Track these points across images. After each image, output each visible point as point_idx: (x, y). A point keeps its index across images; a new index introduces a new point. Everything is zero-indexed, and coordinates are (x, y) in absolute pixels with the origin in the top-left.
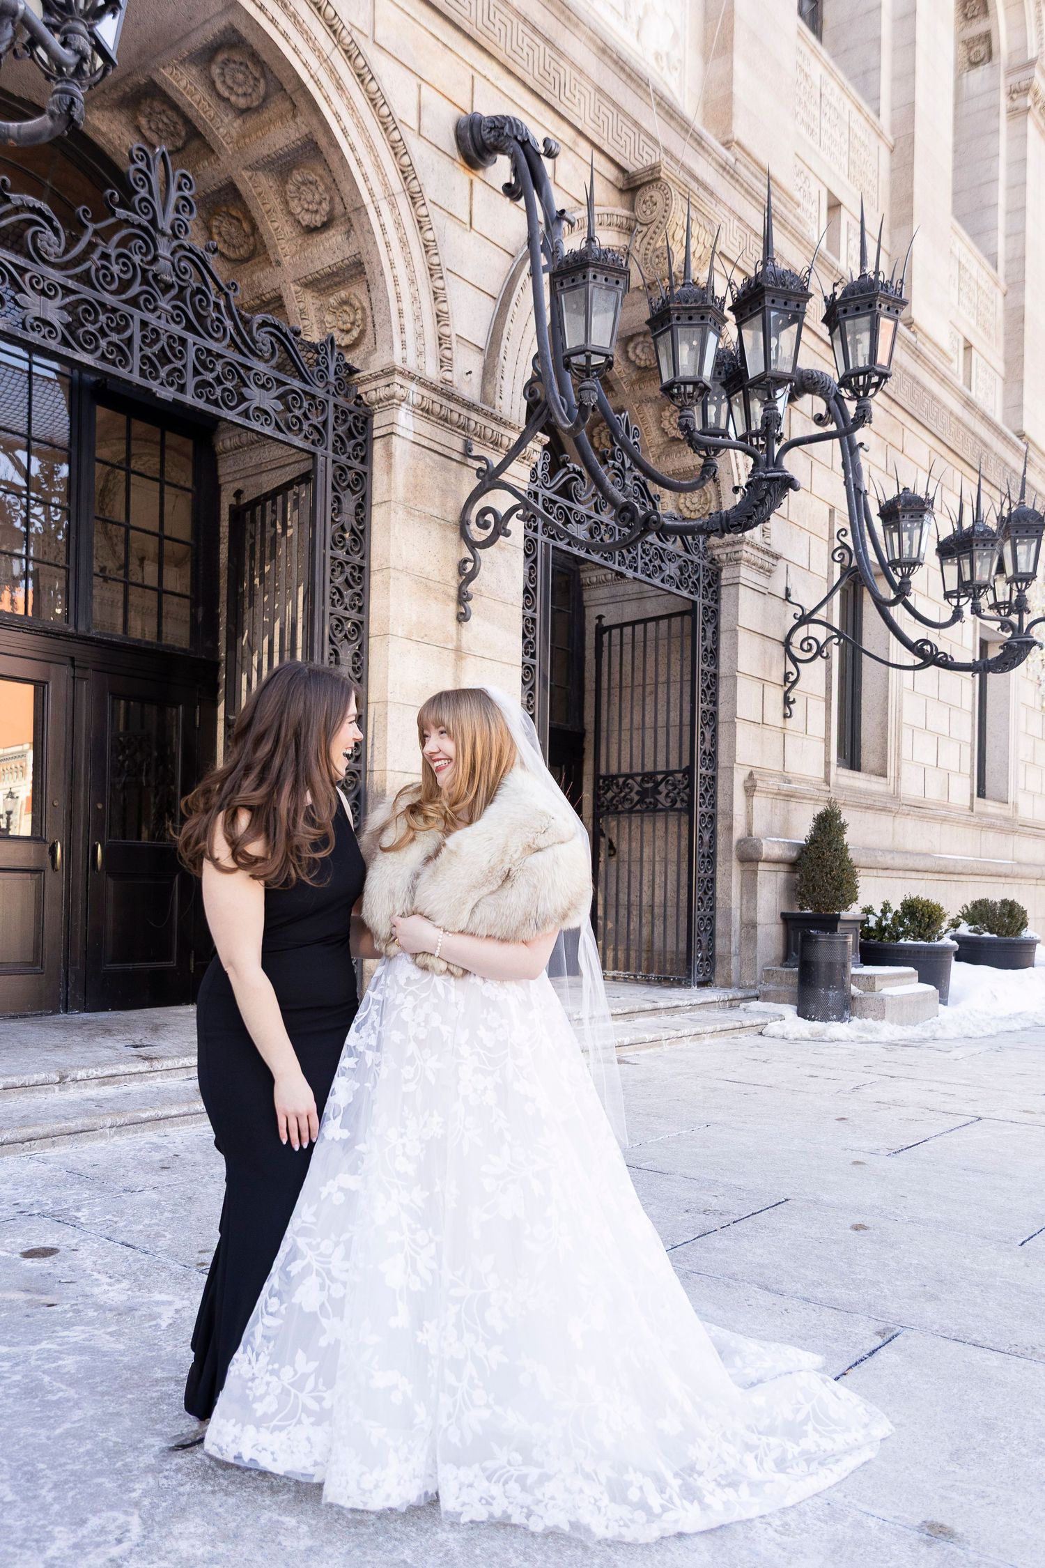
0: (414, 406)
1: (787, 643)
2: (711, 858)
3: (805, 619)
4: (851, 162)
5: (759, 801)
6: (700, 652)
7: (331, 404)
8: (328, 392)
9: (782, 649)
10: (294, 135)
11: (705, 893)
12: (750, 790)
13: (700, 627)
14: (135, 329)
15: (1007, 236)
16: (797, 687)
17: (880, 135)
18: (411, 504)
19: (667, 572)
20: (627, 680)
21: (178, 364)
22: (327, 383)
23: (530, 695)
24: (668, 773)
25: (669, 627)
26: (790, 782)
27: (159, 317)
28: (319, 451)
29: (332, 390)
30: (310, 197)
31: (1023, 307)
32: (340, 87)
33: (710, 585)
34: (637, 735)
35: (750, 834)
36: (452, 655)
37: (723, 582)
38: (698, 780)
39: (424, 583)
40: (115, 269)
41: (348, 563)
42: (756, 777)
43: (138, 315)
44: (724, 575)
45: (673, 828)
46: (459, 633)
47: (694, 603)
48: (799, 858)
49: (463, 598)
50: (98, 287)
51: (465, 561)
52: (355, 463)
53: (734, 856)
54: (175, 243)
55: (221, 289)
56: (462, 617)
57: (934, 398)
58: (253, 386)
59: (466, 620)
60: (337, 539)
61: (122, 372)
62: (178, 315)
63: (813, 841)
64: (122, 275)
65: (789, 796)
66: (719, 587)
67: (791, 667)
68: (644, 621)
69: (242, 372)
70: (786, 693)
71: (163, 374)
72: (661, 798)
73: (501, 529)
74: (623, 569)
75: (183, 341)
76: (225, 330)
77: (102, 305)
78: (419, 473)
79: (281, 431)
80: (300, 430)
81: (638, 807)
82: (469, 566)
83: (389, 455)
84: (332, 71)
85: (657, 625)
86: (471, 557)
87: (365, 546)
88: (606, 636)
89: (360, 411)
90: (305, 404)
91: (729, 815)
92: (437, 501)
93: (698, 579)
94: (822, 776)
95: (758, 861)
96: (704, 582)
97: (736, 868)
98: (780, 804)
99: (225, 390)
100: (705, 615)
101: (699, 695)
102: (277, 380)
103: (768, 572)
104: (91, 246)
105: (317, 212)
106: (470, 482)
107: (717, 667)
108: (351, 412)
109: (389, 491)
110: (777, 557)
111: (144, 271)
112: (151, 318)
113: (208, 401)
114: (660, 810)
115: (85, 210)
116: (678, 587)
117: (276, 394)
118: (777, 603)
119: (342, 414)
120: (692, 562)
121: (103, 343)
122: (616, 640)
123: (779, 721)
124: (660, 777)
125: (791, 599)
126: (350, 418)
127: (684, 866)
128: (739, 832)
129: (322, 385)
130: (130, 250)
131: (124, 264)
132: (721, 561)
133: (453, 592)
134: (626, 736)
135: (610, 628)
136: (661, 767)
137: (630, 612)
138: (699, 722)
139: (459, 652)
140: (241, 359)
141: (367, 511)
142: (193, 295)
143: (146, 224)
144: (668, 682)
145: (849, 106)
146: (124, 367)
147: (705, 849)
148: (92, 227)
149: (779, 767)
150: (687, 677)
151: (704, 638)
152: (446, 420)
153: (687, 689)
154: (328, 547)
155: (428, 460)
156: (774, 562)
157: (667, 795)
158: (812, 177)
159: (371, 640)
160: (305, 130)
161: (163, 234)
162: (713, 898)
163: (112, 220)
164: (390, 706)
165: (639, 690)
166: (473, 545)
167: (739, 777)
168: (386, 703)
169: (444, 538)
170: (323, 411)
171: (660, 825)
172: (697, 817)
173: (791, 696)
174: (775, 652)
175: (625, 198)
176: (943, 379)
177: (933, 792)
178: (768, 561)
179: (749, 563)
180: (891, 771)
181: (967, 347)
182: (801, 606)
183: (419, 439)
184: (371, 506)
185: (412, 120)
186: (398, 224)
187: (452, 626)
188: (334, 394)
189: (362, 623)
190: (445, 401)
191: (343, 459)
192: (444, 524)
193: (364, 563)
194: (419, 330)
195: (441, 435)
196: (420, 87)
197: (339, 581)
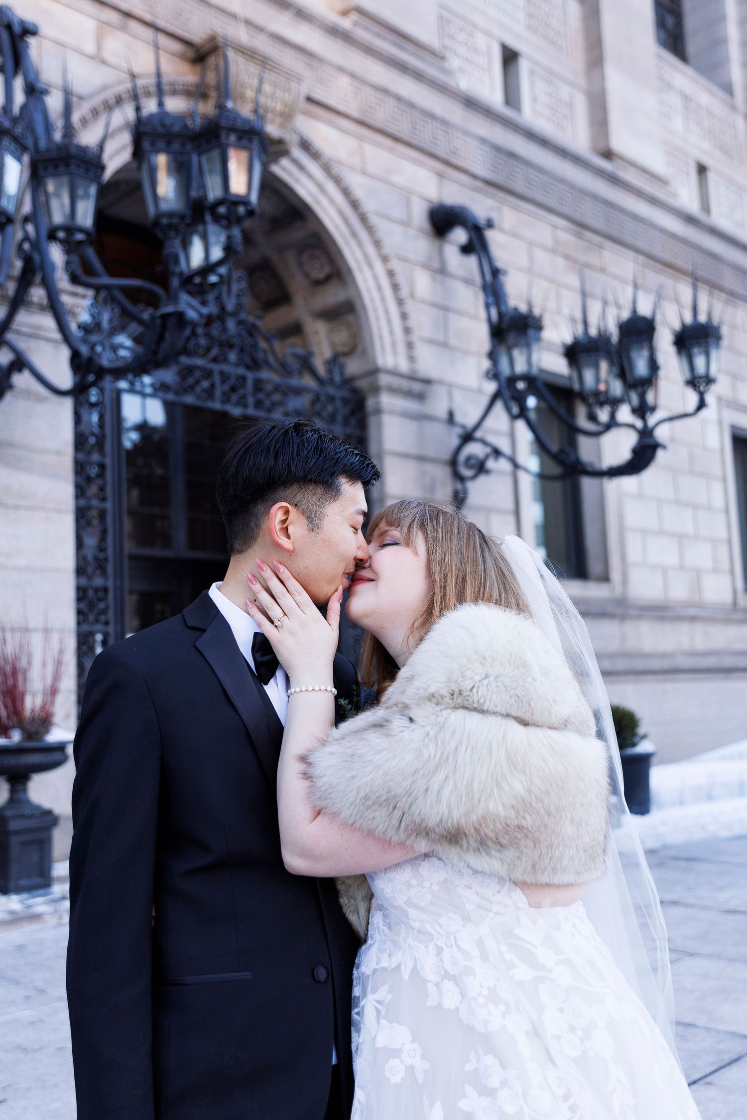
1: (454, 464)
3: (467, 437)
4: (530, 16)
33: (352, 413)
44: (368, 403)
57: (636, 218)
67: (459, 486)
96: (343, 411)
103: (420, 397)
110: (428, 382)
118: (436, 427)
125: (455, 420)
132: (362, 392)
156: (426, 386)
158: (478, 33)
174: (442, 473)
175: (198, 68)
176: (654, 201)
177: (679, 592)
178: (417, 387)
179: (393, 390)
180: (616, 575)
181: (702, 170)
182: (463, 427)
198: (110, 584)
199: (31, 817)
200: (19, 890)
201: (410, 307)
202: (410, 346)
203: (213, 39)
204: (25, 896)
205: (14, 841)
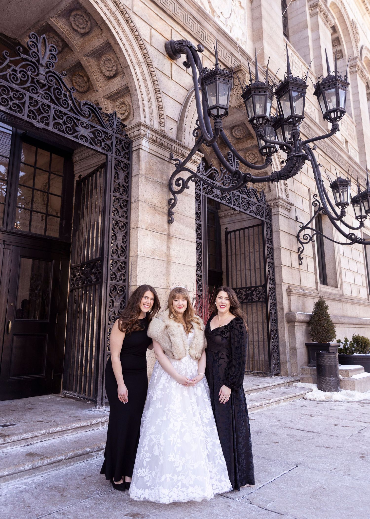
0: (149, 139)
1: (298, 237)
2: (276, 321)
3: (304, 228)
5: (293, 298)
6: (266, 239)
7: (114, 137)
8: (113, 132)
9: (296, 239)
10: (102, 41)
11: (274, 336)
12: (289, 293)
13: (265, 230)
14: (26, 99)
15: (354, 109)
16: (303, 253)
17: (312, 73)
18: (148, 176)
19: (252, 209)
20: (238, 252)
21: (46, 115)
22: (113, 129)
23: (200, 255)
24: (256, 287)
25: (253, 230)
26: (303, 290)
27: (38, 96)
28: (109, 154)
29: (115, 131)
30: (108, 65)
31: (362, 130)
32: (119, 23)
33: (267, 214)
34: (243, 273)
35: (290, 311)
36: (166, 237)
37: (273, 214)
38: (268, 290)
39: (153, 207)
40: (19, 75)
41: (121, 199)
42: (291, 288)
43: (28, 94)
44: (273, 211)
45: (260, 309)
46: (169, 228)
47: (262, 221)
48: (310, 320)
49: (170, 214)
50: (10, 81)
51: (171, 199)
52: (125, 160)
53: (285, 320)
54: (47, 70)
55: (67, 89)
56: (170, 222)
58: (80, 127)
59: (172, 223)
60: (116, 189)
61: (19, 115)
62: (47, 96)
63: (315, 313)
64: (22, 79)
65: (304, 295)
66: (271, 215)
67: (300, 246)
68: (244, 229)
69: (75, 121)
70: (299, 256)
71: (39, 118)
72: (254, 297)
73: (185, 186)
74: (235, 207)
75: (49, 107)
76: (68, 104)
77: (12, 89)
78: (151, 164)
79: (92, 145)
80: (101, 145)
81: (245, 301)
82: (173, 201)
83: (139, 157)
84: (116, 18)
85: (249, 230)
86: (173, 198)
87: (129, 192)
88: (229, 235)
89: (127, 140)
90: (103, 136)
91: (282, 303)
92: (159, 176)
93: (263, 212)
94: (315, 287)
95: (294, 322)
96: (265, 214)
97: (286, 325)
98: (301, 298)
99: (67, 127)
100: (267, 225)
101: (267, 256)
102: (91, 126)
103: (289, 210)
104: (8, 66)
105: (111, 71)
106: (173, 169)
107: (273, 245)
108: (123, 140)
109: (139, 170)
110: (292, 205)
111: (33, 79)
112: (35, 96)
113: (59, 130)
114: (254, 302)
115: (6, 52)
116: (256, 215)
117: (90, 131)
118: (293, 222)
119: (119, 141)
120: (261, 206)
121: (11, 103)
122: (233, 237)
123: (298, 266)
124: (253, 289)
125: (298, 220)
126: (123, 143)
127: (265, 324)
128: (286, 310)
129: (111, 129)
130: (27, 70)
131: (23, 74)
132: (271, 206)
133: (166, 212)
134: (239, 273)
135: (230, 232)
136: (253, 284)
137: (238, 226)
138: (267, 266)
139: (169, 236)
140: (75, 116)
141: (130, 179)
142: (54, 90)
143: (34, 61)
144: (254, 252)
145: (301, 64)
146: (21, 113)
147: (273, 318)
148: (9, 59)
149: (299, 284)
150: (262, 249)
151: (267, 234)
152: (162, 145)
153: (262, 254)
154: (112, 192)
155: (155, 160)
157: (256, 296)
159: (131, 230)
160: (105, 39)
161: (42, 66)
162: (278, 338)
163: (19, 58)
164: (139, 258)
165: (243, 256)
166: (174, 193)
167: (284, 288)
168: (137, 256)
169: (162, 190)
170: (111, 139)
171: (254, 308)
172: (269, 305)
173: (301, 256)
174: (293, 240)
177: (355, 293)
178: (288, 206)
179: (282, 206)
180: (339, 286)
181: (346, 142)
182: (302, 223)
183: (151, 151)
184: (132, 177)
185: (148, 40)
186: (142, 73)
187: (166, 225)
188: (116, 133)
189: (127, 223)
190: (161, 138)
191: (119, 158)
192: (162, 185)
193: (128, 199)
194: (151, 111)
195: (160, 151)
196: (151, 29)
197: (117, 206)
198: (203, 274)
203: (239, 66)
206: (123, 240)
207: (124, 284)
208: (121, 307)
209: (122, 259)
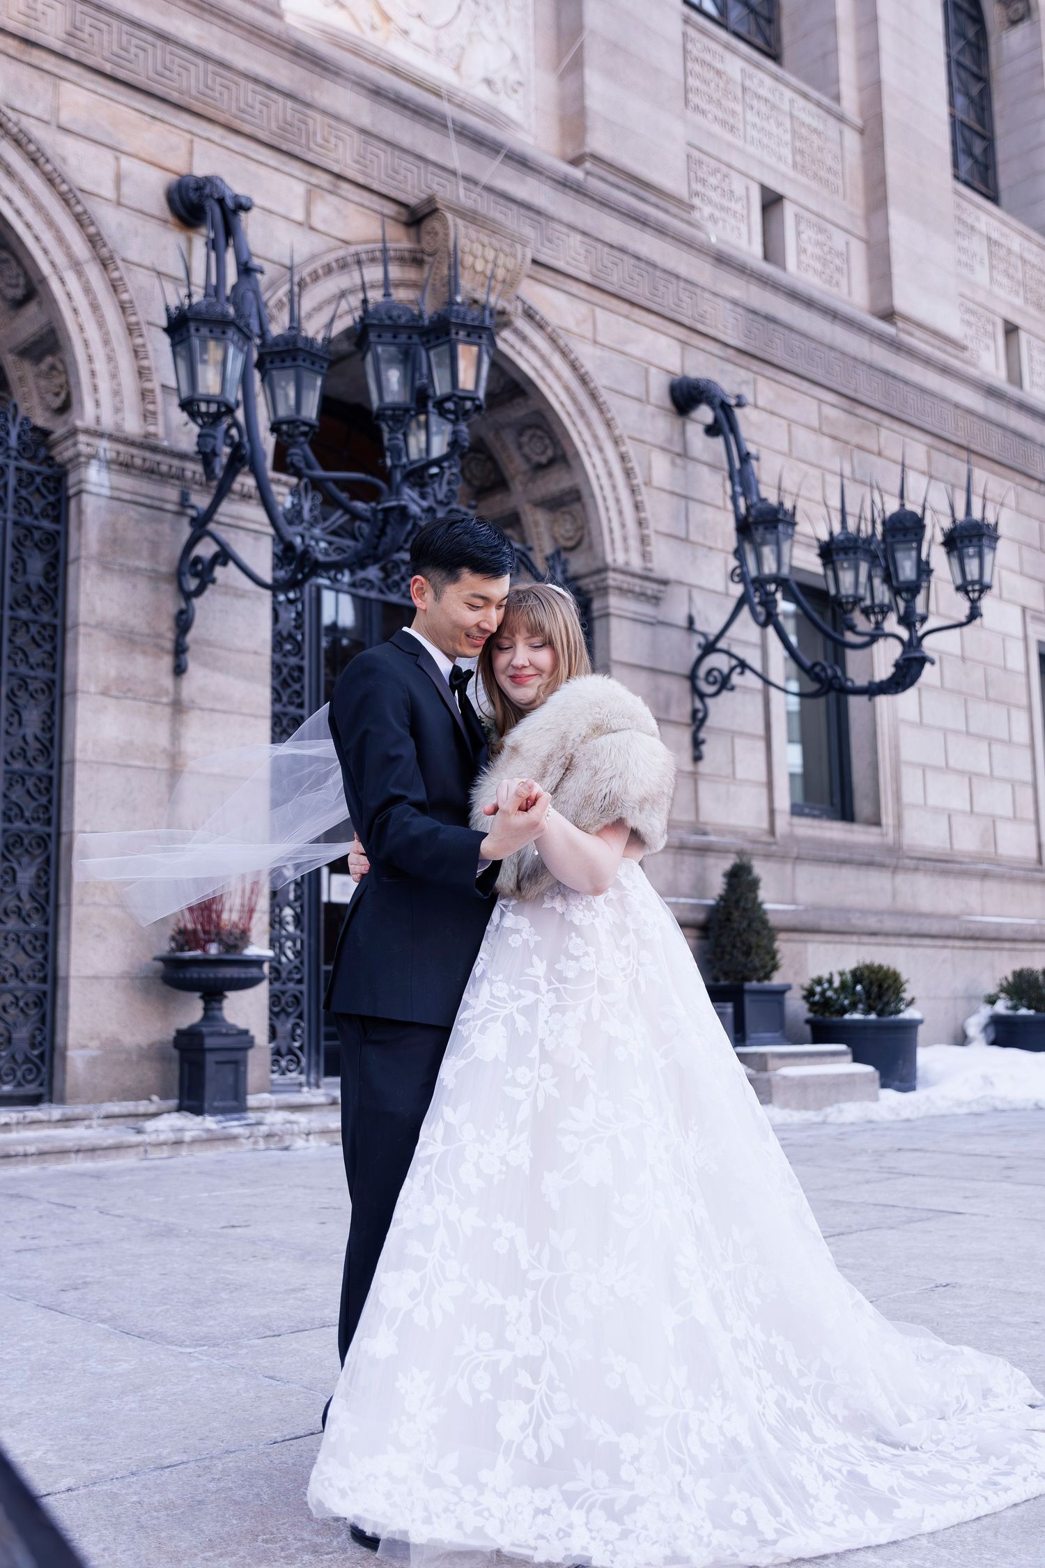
0: (107, 462)
1: (693, 678)
3: (709, 648)
4: (796, 151)
7: (12, 469)
8: (8, 457)
9: (686, 685)
16: (709, 725)
17: (841, 118)
18: (109, 559)
22: (8, 449)
26: (705, 833)
29: (13, 453)
36: (168, 711)
37: (595, 614)
39: (127, 639)
41: (34, 622)
44: (595, 605)
46: (175, 686)
48: (712, 922)
49: (180, 650)
51: (181, 612)
52: (46, 524)
56: (179, 670)
57: (923, 390)
59: (184, 671)
60: (20, 599)
65: (703, 851)
67: (699, 705)
70: (694, 733)
73: (207, 577)
78: (119, 527)
82: (185, 616)
83: (80, 512)
86: (187, 607)
87: (60, 605)
89: (52, 471)
92: (145, 553)
94: (762, 826)
103: (656, 600)
105: (17, 287)
106: (186, 531)
108: (39, 473)
109: (80, 546)
110: (665, 582)
118: (672, 634)
119: (27, 478)
123: (688, 766)
125: (695, 626)
126: (38, 480)
132: (588, 592)
133: (169, 645)
139: (179, 707)
141: (61, 569)
145: (790, 96)
149: (690, 818)
152: (152, 471)
154: (6, 607)
155: (132, 513)
156: (662, 588)
158: (734, 174)
159: (65, 699)
164: (79, 765)
166: (188, 595)
168: (74, 761)
169: (156, 590)
170: (3, 475)
173: (702, 735)
174: (680, 689)
175: (413, 231)
176: (945, 370)
177: (967, 842)
178: (651, 588)
179: (622, 591)
180: (888, 819)
181: (1011, 330)
182: (704, 635)
183: (117, 494)
184: (66, 564)
185: (108, 191)
186: (88, 290)
187: (167, 681)
188: (16, 459)
189: (53, 682)
190: (148, 455)
191: (28, 519)
192: (155, 577)
193: (57, 622)
194: (116, 387)
195: (147, 488)
196: (117, 159)
197: (22, 639)
199: (226, 1035)
200: (215, 1112)
201: (645, 496)
202: (644, 540)
203: (431, 200)
204: (220, 1118)
205: (210, 1058)
206: (44, 722)
207: (47, 829)
208: (39, 885)
209: (40, 768)
